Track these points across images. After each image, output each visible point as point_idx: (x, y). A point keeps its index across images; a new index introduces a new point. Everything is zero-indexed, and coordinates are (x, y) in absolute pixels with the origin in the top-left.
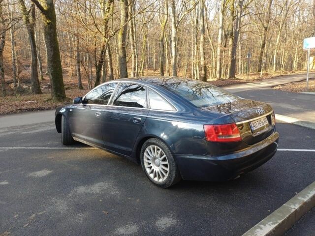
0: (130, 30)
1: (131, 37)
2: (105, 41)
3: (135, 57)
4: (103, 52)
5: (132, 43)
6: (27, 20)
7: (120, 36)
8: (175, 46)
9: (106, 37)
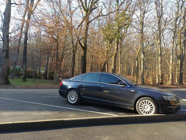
0: (119, 54)
1: (119, 58)
2: (106, 60)
3: (121, 68)
4: (105, 65)
5: (119, 61)
6: (73, 50)
7: (113, 58)
8: (143, 64)
9: (107, 58)
